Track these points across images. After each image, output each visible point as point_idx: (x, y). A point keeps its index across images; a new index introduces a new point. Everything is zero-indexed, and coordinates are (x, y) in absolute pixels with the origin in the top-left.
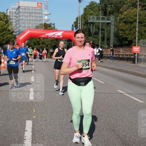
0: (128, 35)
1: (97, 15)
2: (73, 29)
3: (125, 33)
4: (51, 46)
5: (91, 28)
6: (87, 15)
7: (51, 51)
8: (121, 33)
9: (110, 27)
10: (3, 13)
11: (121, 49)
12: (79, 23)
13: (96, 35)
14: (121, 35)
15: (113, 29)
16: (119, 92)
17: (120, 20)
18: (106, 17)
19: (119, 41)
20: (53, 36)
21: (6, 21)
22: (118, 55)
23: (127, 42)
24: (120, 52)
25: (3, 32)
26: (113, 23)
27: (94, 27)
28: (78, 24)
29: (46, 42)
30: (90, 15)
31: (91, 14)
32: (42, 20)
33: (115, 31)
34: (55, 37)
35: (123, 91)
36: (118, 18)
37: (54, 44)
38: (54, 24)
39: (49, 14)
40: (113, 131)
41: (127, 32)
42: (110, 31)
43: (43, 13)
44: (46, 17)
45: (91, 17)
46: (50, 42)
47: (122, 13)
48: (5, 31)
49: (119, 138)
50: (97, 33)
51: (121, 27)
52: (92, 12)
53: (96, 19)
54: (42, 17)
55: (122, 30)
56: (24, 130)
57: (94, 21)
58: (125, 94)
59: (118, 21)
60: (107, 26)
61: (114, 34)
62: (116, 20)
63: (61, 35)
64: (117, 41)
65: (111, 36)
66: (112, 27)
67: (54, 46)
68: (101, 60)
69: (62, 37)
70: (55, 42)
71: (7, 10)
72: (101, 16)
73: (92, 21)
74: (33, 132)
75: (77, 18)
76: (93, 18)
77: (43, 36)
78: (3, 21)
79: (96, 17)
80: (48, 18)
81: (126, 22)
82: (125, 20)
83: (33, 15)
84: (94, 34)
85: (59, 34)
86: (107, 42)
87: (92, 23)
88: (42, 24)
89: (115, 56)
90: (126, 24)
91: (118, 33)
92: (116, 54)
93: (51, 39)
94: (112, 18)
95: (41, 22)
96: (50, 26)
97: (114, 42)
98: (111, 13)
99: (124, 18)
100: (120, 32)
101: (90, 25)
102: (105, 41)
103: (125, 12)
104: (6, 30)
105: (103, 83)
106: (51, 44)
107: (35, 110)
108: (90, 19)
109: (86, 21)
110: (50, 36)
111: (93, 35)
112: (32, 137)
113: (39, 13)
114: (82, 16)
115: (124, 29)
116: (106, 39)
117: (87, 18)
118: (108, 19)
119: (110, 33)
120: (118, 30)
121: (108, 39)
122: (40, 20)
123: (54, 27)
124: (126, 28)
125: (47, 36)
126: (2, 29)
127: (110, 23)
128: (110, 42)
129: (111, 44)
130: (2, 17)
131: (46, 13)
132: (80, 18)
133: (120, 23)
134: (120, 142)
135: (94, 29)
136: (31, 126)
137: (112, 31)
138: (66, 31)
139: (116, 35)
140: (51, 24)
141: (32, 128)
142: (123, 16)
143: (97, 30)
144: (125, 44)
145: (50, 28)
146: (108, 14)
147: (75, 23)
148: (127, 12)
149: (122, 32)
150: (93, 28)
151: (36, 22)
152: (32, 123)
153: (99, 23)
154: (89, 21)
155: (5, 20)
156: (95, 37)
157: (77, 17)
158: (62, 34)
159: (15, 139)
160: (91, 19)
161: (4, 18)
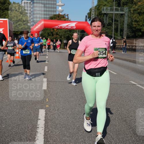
0: (141, 26)
1: (111, 6)
2: (86, 20)
3: (139, 25)
4: (64, 37)
5: (105, 20)
6: (101, 6)
7: (65, 42)
8: (135, 25)
9: (124, 19)
11: (134, 40)
12: (93, 14)
13: (109, 27)
14: (135, 26)
15: (126, 20)
16: (131, 83)
17: (134, 11)
18: (119, 8)
19: (132, 33)
20: (67, 27)
22: (132, 46)
23: (140, 33)
24: (133, 43)
26: (126, 14)
27: (108, 18)
28: (91, 15)
29: (60, 33)
30: (103, 6)
31: (105, 5)
32: (56, 11)
33: (129, 22)
34: (69, 28)
35: (136, 82)
36: (132, 9)
37: (67, 35)
38: (68, 15)
39: (63, 5)
40: (125, 121)
41: (141, 23)
42: (124, 22)
43: (57, 4)
44: (60, 8)
45: (105, 8)
46: (64, 33)
47: (136, 4)
49: (130, 128)
50: (110, 24)
51: (135, 18)
52: (106, 3)
53: (109, 10)
54: (56, 8)
55: (136, 21)
56: (37, 119)
57: (108, 12)
58: (138, 85)
59: (132, 12)
60: (121, 17)
61: (128, 25)
62: (130, 11)
63: (74, 26)
64: (130, 32)
65: (124, 28)
66: (126, 19)
67: (67, 37)
68: (114, 51)
69: (75, 27)
70: (69, 33)
71: (22, 1)
72: (115, 7)
73: (105, 12)
74: (45, 120)
75: (91, 10)
76: (107, 9)
77: (57, 27)
79: (109, 8)
80: (61, 8)
81: (140, 13)
82: (139, 11)
83: (48, 6)
84: (108, 25)
85: (73, 25)
86: (120, 33)
87: (105, 14)
88: (56, 15)
89: (129, 47)
90: (140, 15)
91: (131, 24)
92: (129, 45)
93: (65, 30)
94: (126, 9)
95: (55, 13)
96: (64, 17)
97: (127, 34)
98: (125, 4)
99: (138, 9)
100: (133, 23)
101: (104, 16)
102: (119, 32)
103: (139, 3)
105: (115, 74)
106: (64, 35)
107: (48, 99)
108: (103, 10)
109: (100, 12)
110: (64, 27)
111: (106, 26)
112: (45, 126)
113: (54, 4)
114: (95, 7)
115: (138, 20)
116: (119, 30)
117: (101, 9)
118: (122, 10)
119: (123, 24)
120: (132, 21)
121: (122, 30)
122: (54, 11)
123: (68, 18)
124: (140, 19)
125: (61, 26)
127: (124, 14)
128: (123, 33)
129: (124, 35)
131: (60, 4)
132: (94, 9)
133: (133, 14)
134: (132, 132)
135: (108, 20)
136: (44, 115)
137: (126, 22)
138: (79, 22)
139: (130, 26)
140: (65, 14)
141: (45, 117)
142: (137, 7)
143: (111, 21)
144: (138, 35)
145: (64, 19)
146: (121, 5)
147: (88, 14)
148: (141, 3)
149: (136, 23)
150: (106, 19)
151: (50, 13)
152: (45, 112)
153: (113, 14)
154: (103, 12)
156: (108, 28)
157: (91, 8)
158: (76, 25)
159: (28, 127)
160: (105, 10)
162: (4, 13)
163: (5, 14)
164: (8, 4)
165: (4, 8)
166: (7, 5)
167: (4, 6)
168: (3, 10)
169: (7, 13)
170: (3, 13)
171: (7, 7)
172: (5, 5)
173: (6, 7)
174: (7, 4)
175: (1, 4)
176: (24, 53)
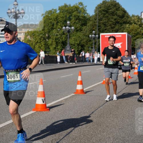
10: (137, 16)
21: (139, 25)
25: (136, 36)
48: (138, 35)
71: (142, 13)
78: (137, 24)
104: (140, 34)
126: (135, 33)
130: (136, 21)
155: (139, 23)
161: (138, 22)
162: (123, 26)
163: (123, 28)
164: (127, 17)
165: (123, 22)
166: (125, 19)
167: (122, 19)
168: (121, 24)
169: (125, 26)
170: (121, 27)
171: (126, 20)
172: (124, 18)
173: (124, 21)
174: (125, 17)
175: (120, 18)
176: (141, 69)
